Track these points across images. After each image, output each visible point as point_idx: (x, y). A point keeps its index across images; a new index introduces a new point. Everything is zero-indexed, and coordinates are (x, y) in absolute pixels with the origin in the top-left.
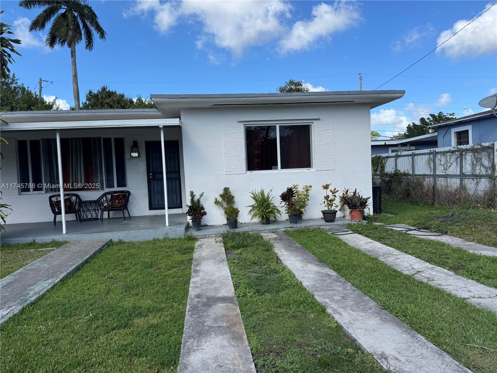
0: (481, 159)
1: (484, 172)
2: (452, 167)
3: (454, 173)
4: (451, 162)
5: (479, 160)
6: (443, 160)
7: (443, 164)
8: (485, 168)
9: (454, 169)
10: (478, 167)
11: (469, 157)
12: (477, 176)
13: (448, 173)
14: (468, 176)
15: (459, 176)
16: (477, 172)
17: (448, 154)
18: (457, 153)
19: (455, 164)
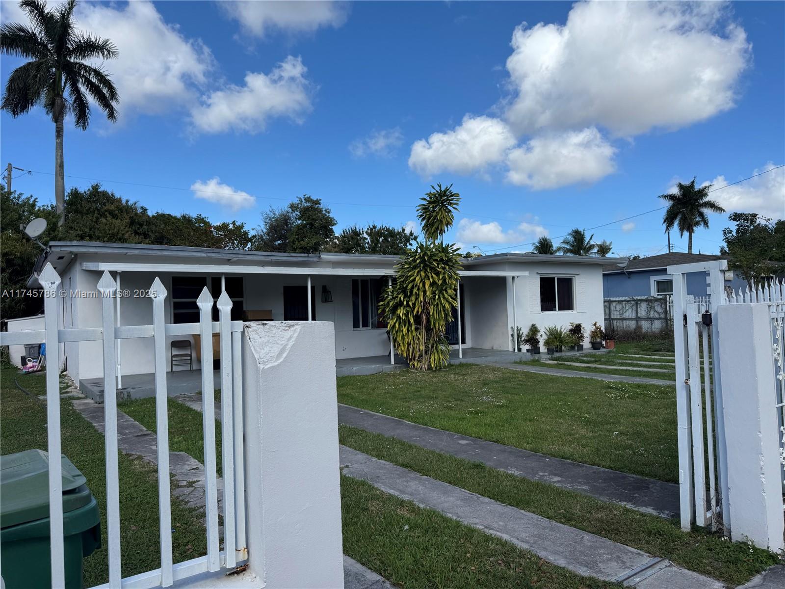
0: (654, 307)
1: (657, 316)
2: (627, 312)
3: (630, 317)
4: (627, 308)
5: (652, 308)
6: (619, 307)
7: (618, 310)
8: (658, 313)
9: (630, 313)
10: (652, 313)
11: (644, 306)
12: (651, 318)
13: (624, 316)
14: (644, 319)
15: (634, 319)
16: (652, 316)
17: (624, 302)
18: (632, 302)
19: (630, 310)
